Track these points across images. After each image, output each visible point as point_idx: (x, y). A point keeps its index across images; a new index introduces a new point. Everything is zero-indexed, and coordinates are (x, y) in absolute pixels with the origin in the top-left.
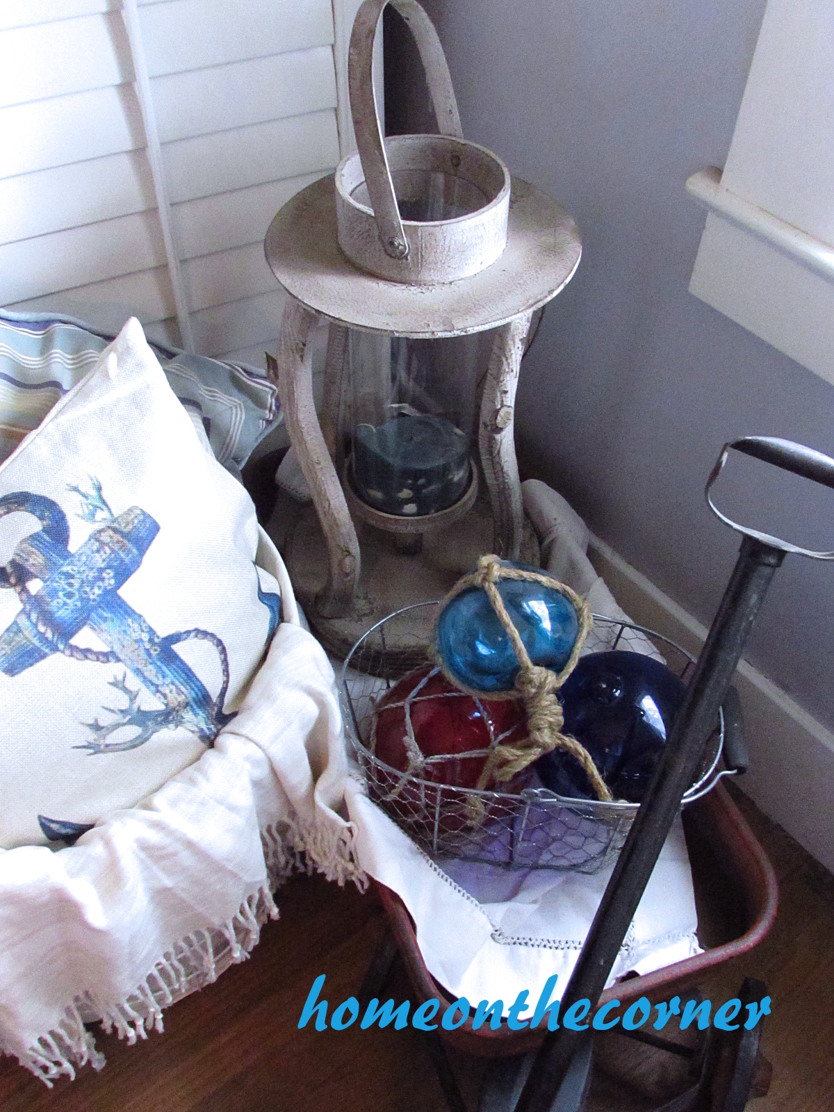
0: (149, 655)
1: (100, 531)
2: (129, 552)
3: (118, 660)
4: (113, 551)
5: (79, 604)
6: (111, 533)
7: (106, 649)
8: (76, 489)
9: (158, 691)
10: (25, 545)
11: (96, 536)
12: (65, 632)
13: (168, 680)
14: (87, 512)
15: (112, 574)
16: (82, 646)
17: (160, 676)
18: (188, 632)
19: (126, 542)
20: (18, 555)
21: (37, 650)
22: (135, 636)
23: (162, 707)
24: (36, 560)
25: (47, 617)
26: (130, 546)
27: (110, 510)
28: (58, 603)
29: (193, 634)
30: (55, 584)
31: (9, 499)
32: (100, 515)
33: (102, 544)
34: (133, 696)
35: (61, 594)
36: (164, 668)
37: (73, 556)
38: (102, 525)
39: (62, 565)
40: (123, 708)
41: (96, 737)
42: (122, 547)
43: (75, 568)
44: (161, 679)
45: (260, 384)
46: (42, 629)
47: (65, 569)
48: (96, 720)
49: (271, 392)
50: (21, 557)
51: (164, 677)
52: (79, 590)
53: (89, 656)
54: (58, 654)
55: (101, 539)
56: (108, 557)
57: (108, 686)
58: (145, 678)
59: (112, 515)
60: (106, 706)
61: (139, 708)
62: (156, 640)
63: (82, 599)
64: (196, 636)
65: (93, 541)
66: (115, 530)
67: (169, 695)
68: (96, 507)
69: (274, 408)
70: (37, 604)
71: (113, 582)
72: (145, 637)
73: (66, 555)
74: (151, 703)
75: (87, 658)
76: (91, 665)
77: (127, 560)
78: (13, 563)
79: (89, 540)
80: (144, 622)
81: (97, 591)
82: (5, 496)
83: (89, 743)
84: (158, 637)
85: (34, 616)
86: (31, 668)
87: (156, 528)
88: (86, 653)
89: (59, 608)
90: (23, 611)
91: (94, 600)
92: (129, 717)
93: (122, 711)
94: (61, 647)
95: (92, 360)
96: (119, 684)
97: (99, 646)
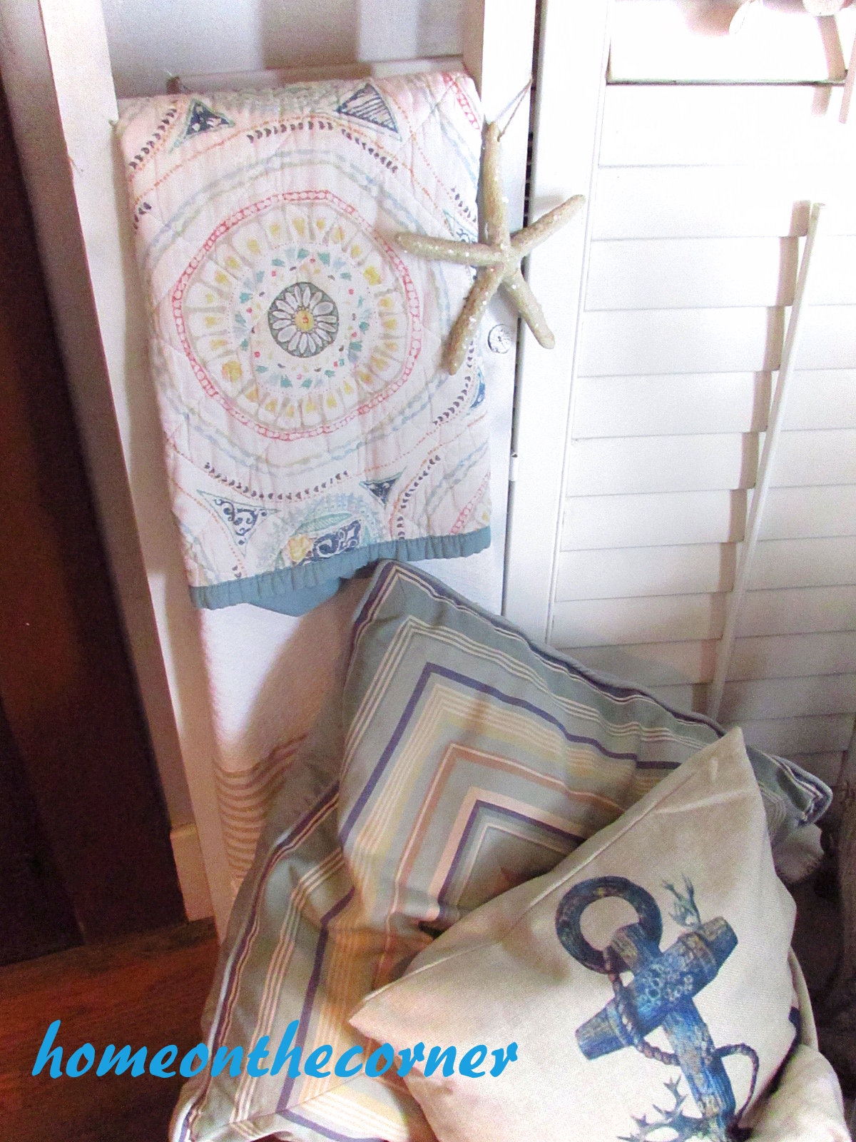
0: (703, 1063)
1: (688, 935)
2: (709, 962)
3: (678, 1064)
4: (696, 957)
5: (659, 1003)
6: (696, 938)
7: (671, 1051)
8: (671, 888)
9: (700, 1099)
10: (622, 934)
11: (683, 940)
12: (643, 1028)
13: (711, 1091)
14: (679, 913)
15: (691, 980)
16: (653, 1044)
17: (706, 1086)
18: (736, 1046)
19: (708, 951)
20: (616, 943)
21: (616, 1038)
22: (697, 1043)
23: (700, 1116)
24: (630, 952)
25: (632, 1011)
26: (710, 955)
27: (698, 917)
28: (643, 999)
29: (739, 1049)
30: (644, 980)
31: (609, 882)
32: (690, 919)
33: (689, 949)
34: (680, 1100)
35: (647, 990)
36: (711, 1079)
37: (662, 954)
38: (691, 930)
39: (652, 963)
40: (669, 1110)
41: (638, 1132)
42: (705, 955)
43: (663, 968)
44: (706, 1088)
45: (807, 788)
46: (625, 1020)
47: (655, 967)
48: (645, 1117)
49: (814, 796)
50: (618, 945)
51: (708, 1087)
52: (662, 989)
53: (656, 1054)
54: (632, 1047)
55: (688, 943)
56: (691, 962)
57: (663, 1086)
58: (694, 1084)
59: (699, 921)
60: (657, 1105)
61: (681, 1112)
62: (712, 1050)
63: (663, 999)
64: (742, 1052)
65: (680, 944)
66: (700, 937)
67: (708, 1105)
68: (687, 910)
69: (811, 811)
70: (626, 997)
71: (690, 987)
72: (704, 1045)
73: (657, 953)
74: (692, 1110)
75: (654, 1056)
76: (656, 1063)
77: (706, 970)
78: (610, 949)
79: (678, 942)
80: (707, 1031)
81: (677, 995)
82: (605, 878)
83: (632, 1136)
84: (714, 1048)
85: (621, 1007)
86: (606, 1056)
87: (733, 941)
88: (654, 1052)
89: (643, 1005)
90: (614, 1000)
91: (672, 1003)
92: (670, 1120)
93: (667, 1113)
94: (636, 1041)
95: (665, 738)
96: (672, 1087)
97: (667, 1048)
